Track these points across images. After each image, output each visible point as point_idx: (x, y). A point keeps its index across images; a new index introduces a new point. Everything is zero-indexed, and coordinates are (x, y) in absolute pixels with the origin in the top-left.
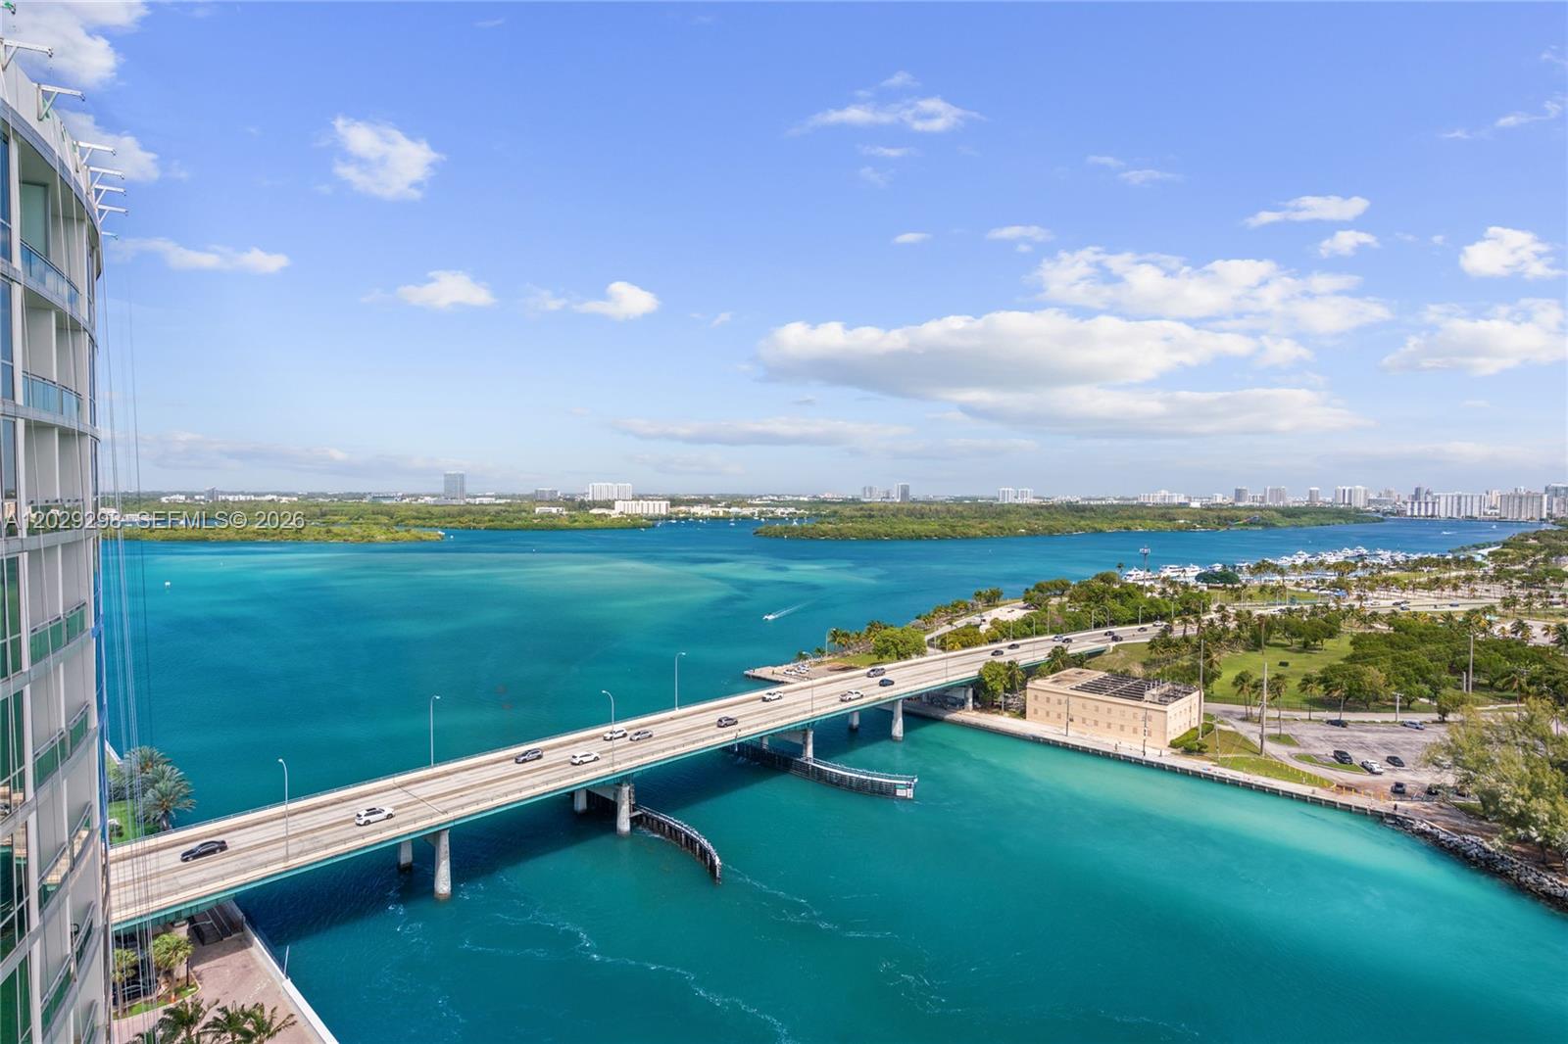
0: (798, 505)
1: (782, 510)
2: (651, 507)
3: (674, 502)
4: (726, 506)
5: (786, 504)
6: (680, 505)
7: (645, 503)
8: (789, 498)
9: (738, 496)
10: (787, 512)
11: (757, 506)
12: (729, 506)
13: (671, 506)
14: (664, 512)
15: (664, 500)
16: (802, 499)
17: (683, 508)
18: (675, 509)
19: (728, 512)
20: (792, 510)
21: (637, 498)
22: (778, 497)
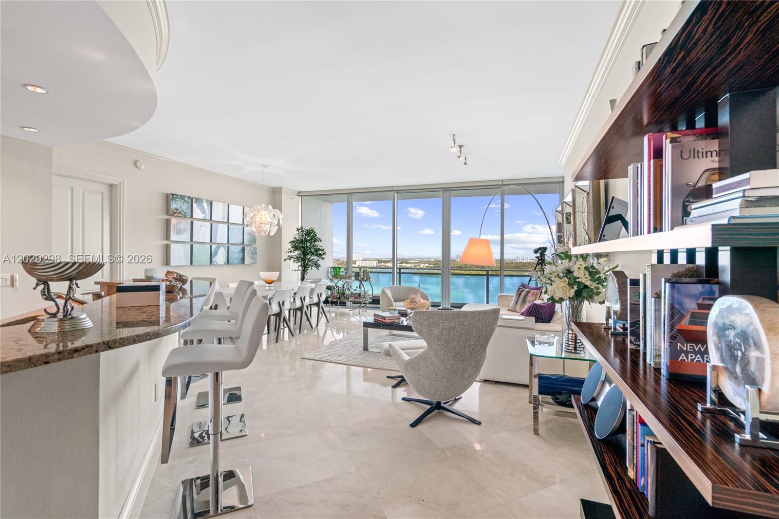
0: (429, 263)
1: (424, 265)
2: (370, 263)
3: (379, 261)
4: (400, 263)
5: (424, 262)
6: (382, 263)
7: (368, 262)
8: (426, 260)
9: (404, 259)
10: (425, 265)
11: (413, 263)
12: (401, 263)
13: (379, 263)
14: (375, 266)
15: (375, 260)
16: (431, 260)
17: (383, 264)
18: (380, 264)
19: (401, 266)
20: (428, 265)
21: (364, 260)
22: (421, 259)
